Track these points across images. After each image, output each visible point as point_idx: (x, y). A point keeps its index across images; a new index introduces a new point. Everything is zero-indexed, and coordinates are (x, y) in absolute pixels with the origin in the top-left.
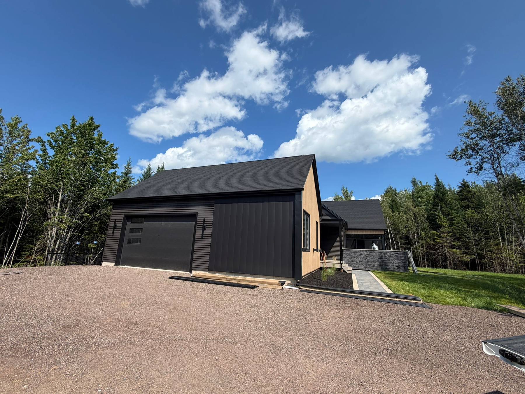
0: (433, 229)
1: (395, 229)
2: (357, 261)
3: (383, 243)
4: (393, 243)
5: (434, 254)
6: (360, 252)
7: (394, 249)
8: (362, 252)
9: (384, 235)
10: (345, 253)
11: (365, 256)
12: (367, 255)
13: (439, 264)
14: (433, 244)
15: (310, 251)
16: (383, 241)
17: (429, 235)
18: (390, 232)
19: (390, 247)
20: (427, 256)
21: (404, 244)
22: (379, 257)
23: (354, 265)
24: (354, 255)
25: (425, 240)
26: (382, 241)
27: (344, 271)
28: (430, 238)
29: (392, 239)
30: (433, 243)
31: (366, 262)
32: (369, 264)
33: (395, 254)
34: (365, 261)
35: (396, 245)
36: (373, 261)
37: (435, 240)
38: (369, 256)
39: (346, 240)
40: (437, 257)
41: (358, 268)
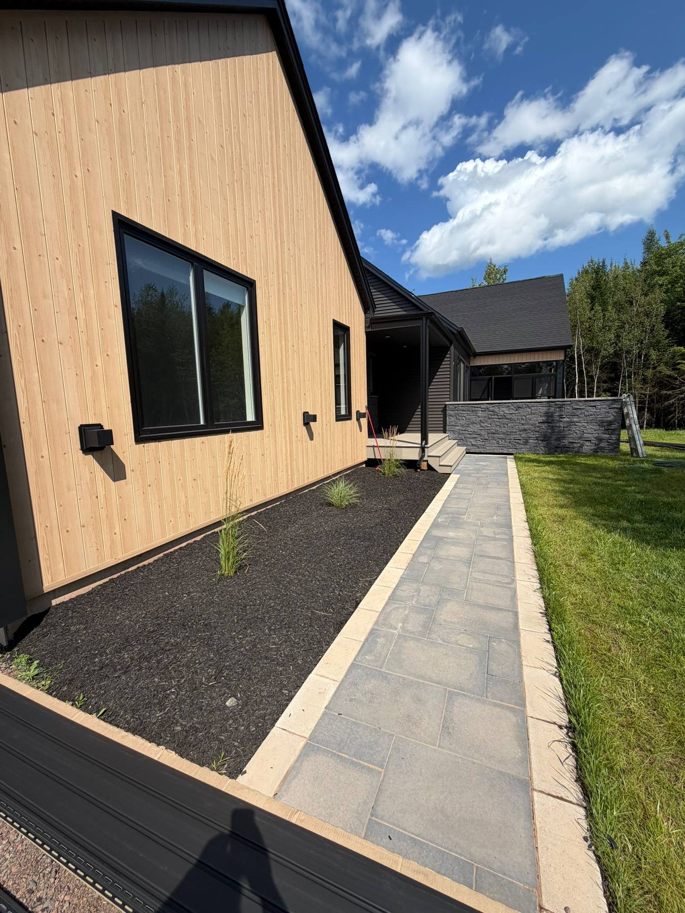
0: (675, 343)
1: (589, 350)
2: (483, 433)
3: (558, 380)
4: (581, 381)
5: (668, 397)
6: (491, 409)
7: (582, 395)
8: (496, 410)
9: (564, 361)
10: (452, 413)
11: (504, 417)
12: (509, 416)
13: (673, 418)
14: (669, 376)
15: (261, 428)
16: (559, 376)
17: (666, 357)
18: (578, 358)
19: (574, 389)
20: (652, 401)
21: (605, 382)
22: (541, 419)
23: (475, 443)
24: (473, 418)
25: (655, 368)
26: (556, 377)
27: (430, 467)
28: (666, 364)
29: (581, 372)
30: (672, 373)
31: (504, 433)
32: (512, 437)
33: (587, 408)
34: (503, 430)
35: (588, 384)
36: (525, 430)
37: (678, 367)
38: (514, 417)
39: (471, 380)
40: (673, 404)
41: (482, 451)
